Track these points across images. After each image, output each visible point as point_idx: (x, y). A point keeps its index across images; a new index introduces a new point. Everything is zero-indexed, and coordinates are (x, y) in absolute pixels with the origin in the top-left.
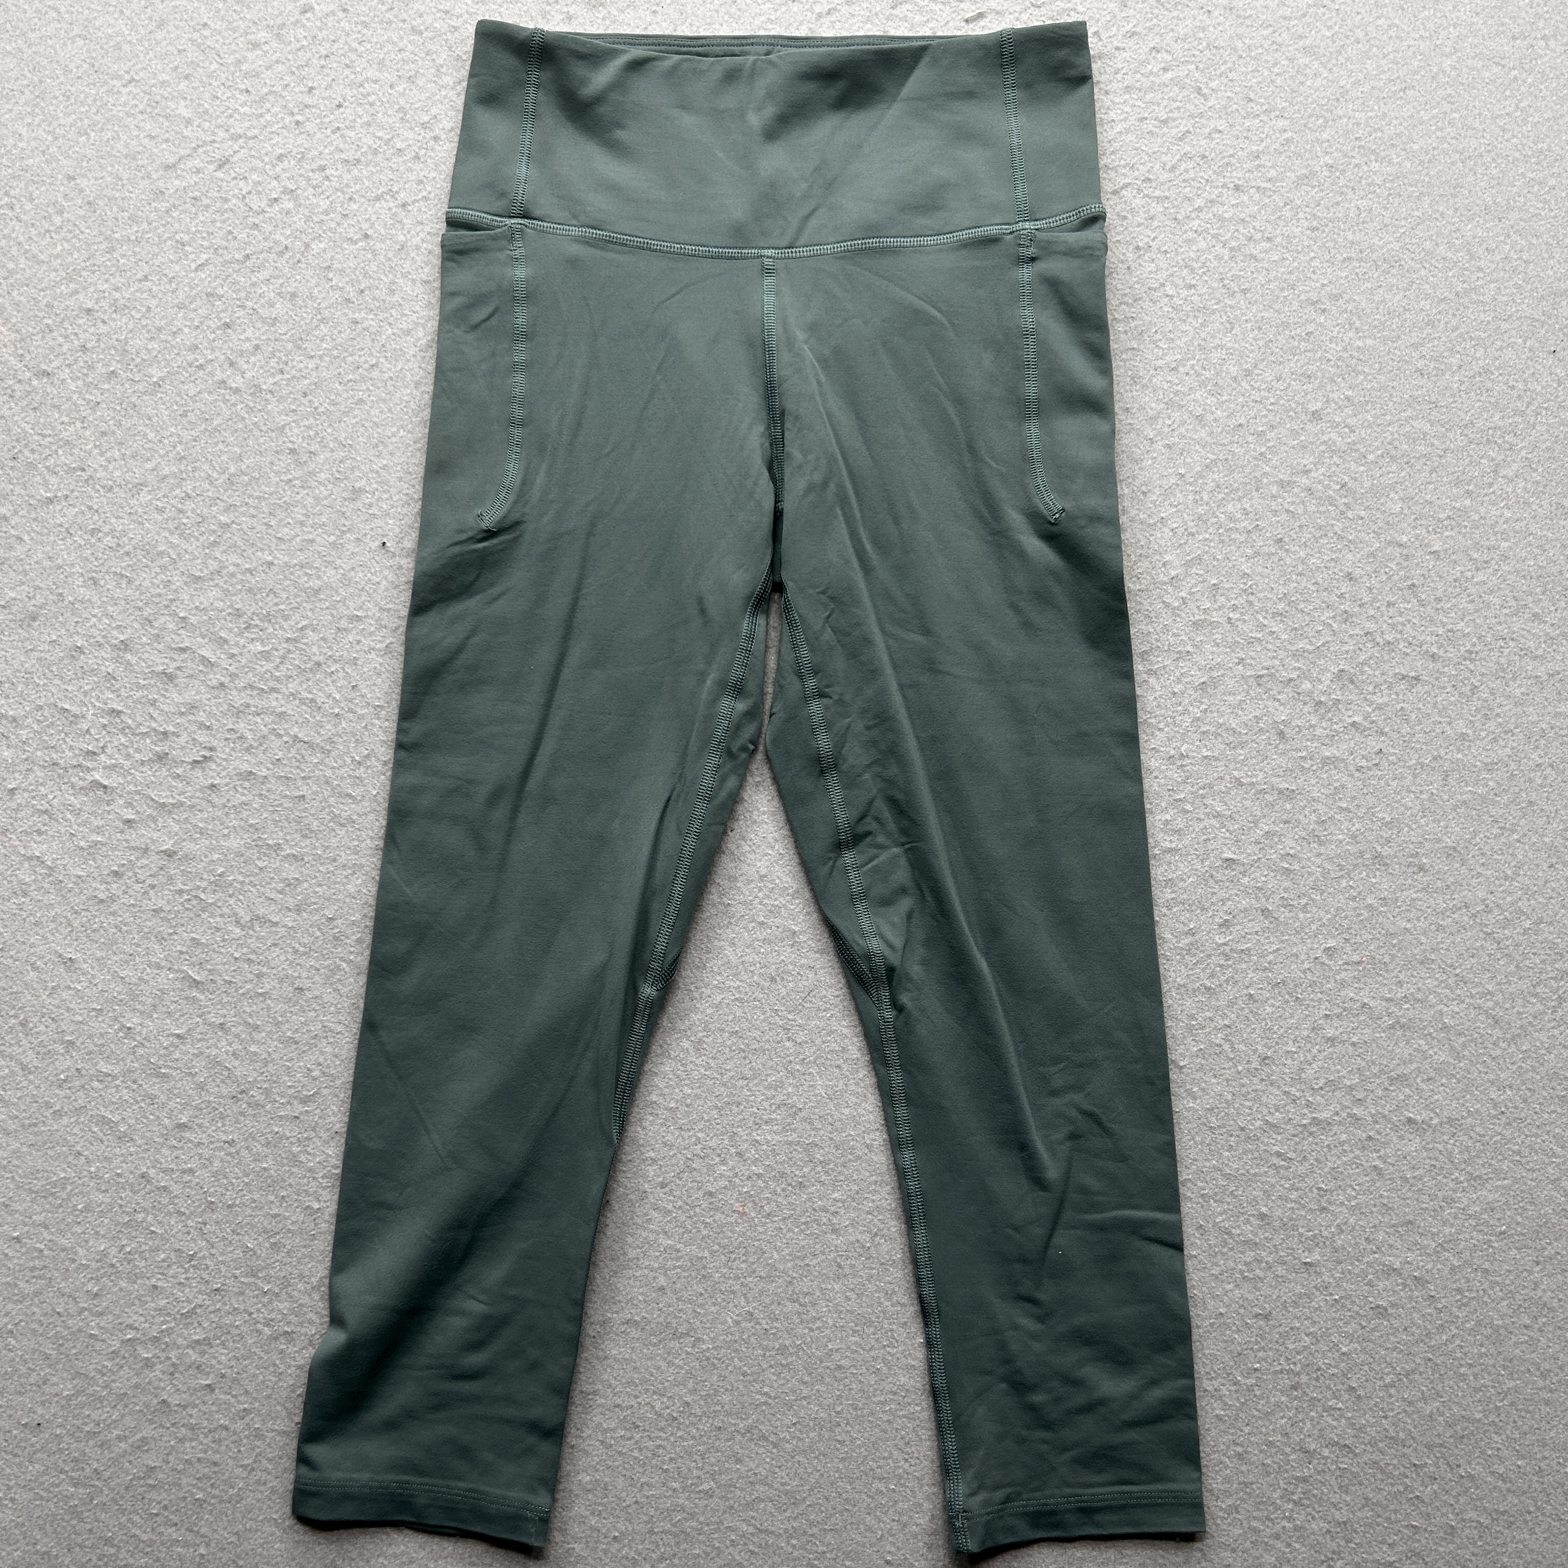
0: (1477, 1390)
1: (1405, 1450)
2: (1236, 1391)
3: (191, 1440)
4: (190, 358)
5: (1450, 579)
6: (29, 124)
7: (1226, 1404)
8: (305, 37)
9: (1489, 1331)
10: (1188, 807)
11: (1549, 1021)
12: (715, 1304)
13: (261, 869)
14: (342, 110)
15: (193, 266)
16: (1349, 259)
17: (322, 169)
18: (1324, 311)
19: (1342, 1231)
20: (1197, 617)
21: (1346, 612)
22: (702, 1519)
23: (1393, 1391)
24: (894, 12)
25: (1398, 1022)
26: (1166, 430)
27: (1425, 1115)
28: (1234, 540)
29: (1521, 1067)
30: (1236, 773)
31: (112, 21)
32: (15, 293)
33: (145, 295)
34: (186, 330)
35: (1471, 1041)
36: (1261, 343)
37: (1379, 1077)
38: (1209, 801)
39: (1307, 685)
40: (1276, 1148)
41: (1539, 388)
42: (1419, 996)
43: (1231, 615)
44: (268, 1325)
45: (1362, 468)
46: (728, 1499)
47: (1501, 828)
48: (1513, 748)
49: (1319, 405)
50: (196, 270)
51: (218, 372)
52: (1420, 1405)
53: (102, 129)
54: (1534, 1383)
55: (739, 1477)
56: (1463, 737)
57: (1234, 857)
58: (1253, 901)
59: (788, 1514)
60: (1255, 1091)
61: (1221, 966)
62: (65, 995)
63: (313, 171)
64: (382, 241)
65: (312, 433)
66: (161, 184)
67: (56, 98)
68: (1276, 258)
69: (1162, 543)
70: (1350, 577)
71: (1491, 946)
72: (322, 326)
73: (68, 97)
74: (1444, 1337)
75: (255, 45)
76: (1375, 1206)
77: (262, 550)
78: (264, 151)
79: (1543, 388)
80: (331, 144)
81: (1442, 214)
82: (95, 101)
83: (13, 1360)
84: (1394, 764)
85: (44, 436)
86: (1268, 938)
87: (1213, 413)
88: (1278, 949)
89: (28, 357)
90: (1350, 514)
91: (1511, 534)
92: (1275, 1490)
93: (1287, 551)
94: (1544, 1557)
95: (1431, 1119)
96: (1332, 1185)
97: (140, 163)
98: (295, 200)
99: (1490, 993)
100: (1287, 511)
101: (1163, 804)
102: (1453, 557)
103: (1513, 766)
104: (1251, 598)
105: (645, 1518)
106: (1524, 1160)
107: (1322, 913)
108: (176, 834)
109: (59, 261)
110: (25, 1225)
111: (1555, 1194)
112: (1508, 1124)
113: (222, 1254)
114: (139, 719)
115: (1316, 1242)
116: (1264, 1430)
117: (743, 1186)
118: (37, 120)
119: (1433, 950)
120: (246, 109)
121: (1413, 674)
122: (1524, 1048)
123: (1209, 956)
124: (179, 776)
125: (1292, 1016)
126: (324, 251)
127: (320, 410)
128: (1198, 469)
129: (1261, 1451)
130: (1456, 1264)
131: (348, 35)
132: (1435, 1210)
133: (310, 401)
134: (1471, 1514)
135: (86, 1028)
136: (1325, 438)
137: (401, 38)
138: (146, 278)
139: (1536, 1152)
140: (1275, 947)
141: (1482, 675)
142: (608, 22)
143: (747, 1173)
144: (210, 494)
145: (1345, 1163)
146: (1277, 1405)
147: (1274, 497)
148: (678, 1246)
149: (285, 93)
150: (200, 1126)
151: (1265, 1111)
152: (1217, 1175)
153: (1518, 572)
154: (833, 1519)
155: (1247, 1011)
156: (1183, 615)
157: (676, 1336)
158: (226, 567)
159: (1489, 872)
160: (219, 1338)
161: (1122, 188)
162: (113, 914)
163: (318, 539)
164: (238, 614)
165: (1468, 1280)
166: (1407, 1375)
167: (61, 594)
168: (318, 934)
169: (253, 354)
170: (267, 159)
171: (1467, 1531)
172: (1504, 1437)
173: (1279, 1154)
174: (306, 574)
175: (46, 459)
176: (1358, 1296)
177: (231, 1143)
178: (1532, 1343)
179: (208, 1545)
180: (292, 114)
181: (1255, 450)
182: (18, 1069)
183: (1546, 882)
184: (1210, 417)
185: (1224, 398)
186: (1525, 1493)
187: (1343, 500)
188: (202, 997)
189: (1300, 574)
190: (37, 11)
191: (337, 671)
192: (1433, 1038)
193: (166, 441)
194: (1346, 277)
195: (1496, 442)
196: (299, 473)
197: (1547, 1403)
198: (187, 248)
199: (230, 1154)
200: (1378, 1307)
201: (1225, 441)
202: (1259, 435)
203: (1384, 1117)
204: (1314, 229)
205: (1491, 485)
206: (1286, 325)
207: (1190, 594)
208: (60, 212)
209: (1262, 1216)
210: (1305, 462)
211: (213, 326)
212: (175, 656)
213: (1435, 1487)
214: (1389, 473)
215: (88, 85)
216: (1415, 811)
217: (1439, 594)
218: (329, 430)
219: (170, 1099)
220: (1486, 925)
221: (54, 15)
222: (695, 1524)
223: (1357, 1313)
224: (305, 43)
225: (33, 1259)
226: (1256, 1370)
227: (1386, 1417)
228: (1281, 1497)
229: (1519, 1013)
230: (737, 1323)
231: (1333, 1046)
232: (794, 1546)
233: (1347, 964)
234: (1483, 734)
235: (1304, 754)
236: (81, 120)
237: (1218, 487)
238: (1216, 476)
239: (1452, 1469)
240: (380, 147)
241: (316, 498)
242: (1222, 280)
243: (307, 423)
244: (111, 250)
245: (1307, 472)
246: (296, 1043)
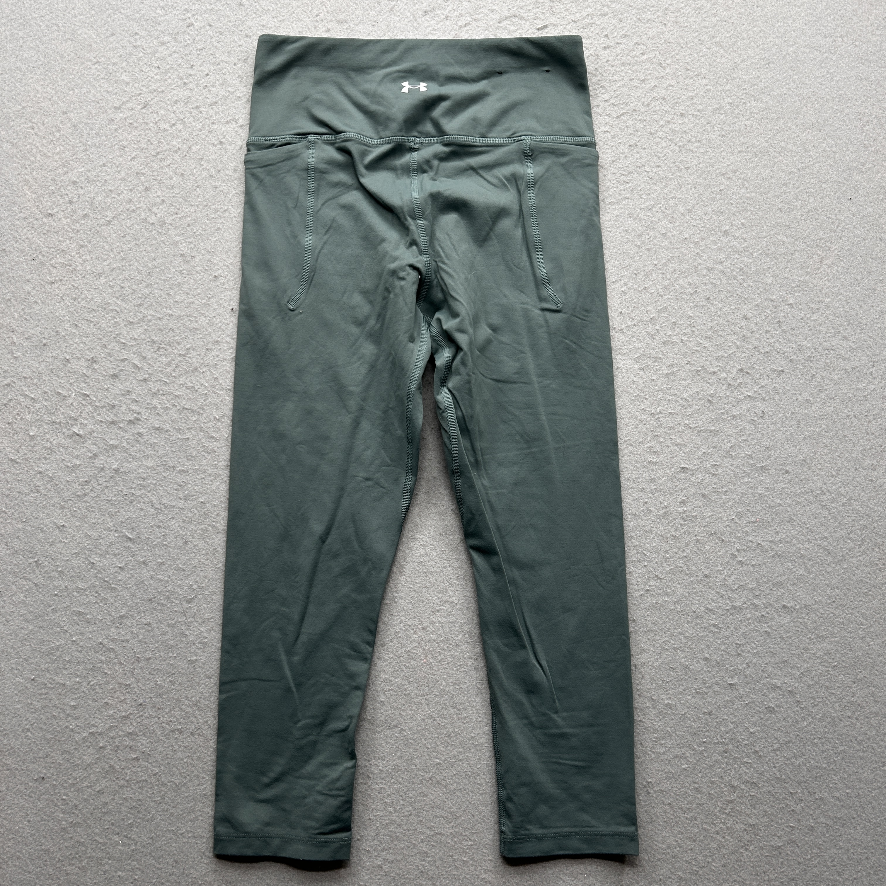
0: (824, 752)
1: (785, 785)
2: (694, 754)
3: (127, 787)
4: (128, 206)
5: (799, 318)
6: (42, 85)
7: (689, 761)
8: (189, 39)
9: (829, 719)
10: (662, 440)
11: (857, 552)
12: (411, 710)
13: (165, 477)
14: (208, 77)
15: (129, 158)
16: (741, 151)
17: (197, 107)
18: (729, 178)
19: (749, 667)
20: (665, 339)
21: (744, 336)
22: (405, 828)
23: (778, 753)
24: (500, 25)
25: (776, 554)
26: (647, 241)
27: (792, 603)
28: (684, 299)
29: (843, 577)
30: (686, 422)
31: (87, 31)
32: (34, 173)
33: (104, 174)
34: (125, 192)
35: (816, 563)
36: (696, 195)
37: (767, 583)
38: (673, 437)
39: (724, 375)
40: (713, 622)
41: (843, 218)
42: (788, 539)
43: (683, 338)
44: (168, 724)
45: (751, 260)
46: (419, 817)
47: (829, 450)
48: (834, 407)
49: (727, 227)
50: (131, 160)
51: (143, 214)
52: (793, 760)
53: (81, 88)
54: (854, 747)
55: (426, 804)
56: (808, 401)
57: (687, 466)
58: (698, 490)
59: (452, 824)
60: (701, 592)
61: (681, 524)
62: (59, 545)
63: (193, 108)
64: (229, 145)
65: (192, 246)
66: (112, 115)
67: (56, 71)
68: (703, 151)
69: (645, 300)
70: (746, 318)
71: (825, 513)
72: (198, 189)
73: (63, 71)
74: (805, 723)
75: (163, 44)
76: (767, 653)
77: (166, 307)
78: (167, 98)
79: (845, 218)
80: (203, 94)
81: (790, 128)
82: (77, 73)
83: (30, 744)
84: (771, 416)
85: (50, 248)
86: (706, 509)
87: (671, 232)
88: (712, 515)
89: (41, 206)
90: (745, 285)
91: (830, 294)
92: (716, 808)
93: (712, 304)
94: (862, 842)
95: (796, 605)
96: (743, 642)
97: (102, 105)
98: (184, 123)
99: (825, 537)
100: (712, 283)
101: (649, 439)
102: (800, 307)
103: (835, 417)
104: (693, 329)
105: (375, 828)
106: (846, 627)
107: (735, 496)
108: (119, 459)
109: (58, 156)
110: (37, 670)
111: (863, 645)
112: (837, 608)
113: (144, 685)
114: (100, 398)
115: (735, 672)
116: (709, 775)
117: (426, 646)
118: (47, 83)
119: (794, 515)
120: (158, 77)
121: (781, 369)
122: (844, 567)
123: (675, 519)
124: (121, 428)
125: (719, 551)
126: (199, 150)
127: (197, 234)
128: (664, 261)
129: (708, 787)
130: (811, 683)
131: (212, 38)
132: (799, 655)
133: (192, 229)
134: (822, 820)
135: (70, 563)
136: (731, 244)
137: (240, 40)
138: (104, 165)
139: (852, 623)
140: (710, 514)
141: (817, 368)
142: (349, 31)
143: (428, 639)
144: (138, 278)
145: (750, 630)
146: (716, 761)
147: (705, 276)
148: (391, 678)
149: (178, 68)
150: (132, 616)
151: (706, 602)
152: (681, 637)
153: (835, 314)
154: (476, 827)
155: (695, 548)
156: (657, 338)
157: (390, 727)
158: (147, 317)
159: (823, 473)
160: (142, 731)
161: (621, 115)
162: (86, 502)
163: (196, 302)
164: (153, 342)
165: (817, 692)
166: (786, 744)
167: (57, 332)
168: (196, 512)
169: (161, 204)
170: (168, 103)
171: (820, 829)
172: (839, 777)
173: (714, 625)
174: (190, 320)
175: (50, 260)
176: (758, 702)
177: (149, 624)
178: (852, 726)
179: (136, 845)
180: (182, 79)
181: (694, 251)
182: (33, 586)
183: (854, 478)
184: (669, 234)
185: (678, 224)
186: (851, 807)
187: (741, 277)
188: (133, 546)
189: (719, 316)
190: (47, 26)
191: (206, 371)
192: (796, 562)
193: (114, 250)
194: (740, 161)
195: (821, 246)
196: (186, 267)
197: (862, 758)
198: (126, 149)
199: (148, 631)
200: (769, 707)
201: (678, 247)
202: (696, 243)
203: (770, 604)
204: (723, 136)
205: (819, 269)
206: (709, 186)
207: (661, 327)
208: (59, 131)
209: (706, 659)
210: (720, 257)
211: (140, 190)
212: (119, 364)
213: (802, 805)
214: (765, 262)
215: (74, 64)
216: (783, 441)
217: (793, 326)
218: (202, 244)
219: (115, 601)
220: (822, 501)
221: (56, 28)
222: (401, 830)
223: (758, 711)
224: (189, 42)
225: (41, 689)
226: (704, 742)
227: (775, 767)
228: (719, 811)
229: (841, 548)
230: (423, 720)
231: (742, 566)
232: (455, 842)
233: (748, 522)
234: (818, 400)
235: (723, 411)
236: (70, 83)
237: (675, 271)
238: (673, 265)
239: (811, 795)
240: (229, 96)
241: (195, 280)
242: (675, 162)
243: (190, 240)
244: (86, 150)
245: (722, 262)
246: (184, 571)
